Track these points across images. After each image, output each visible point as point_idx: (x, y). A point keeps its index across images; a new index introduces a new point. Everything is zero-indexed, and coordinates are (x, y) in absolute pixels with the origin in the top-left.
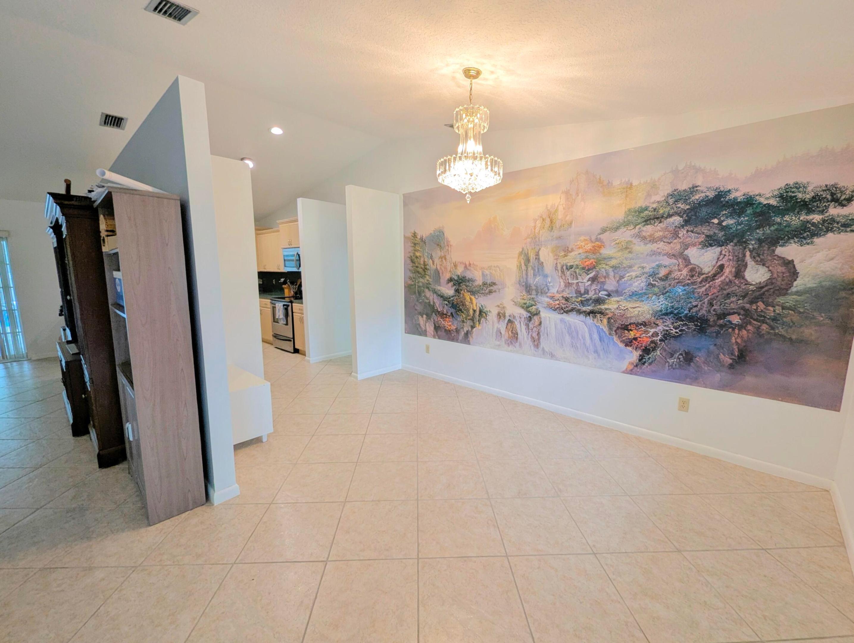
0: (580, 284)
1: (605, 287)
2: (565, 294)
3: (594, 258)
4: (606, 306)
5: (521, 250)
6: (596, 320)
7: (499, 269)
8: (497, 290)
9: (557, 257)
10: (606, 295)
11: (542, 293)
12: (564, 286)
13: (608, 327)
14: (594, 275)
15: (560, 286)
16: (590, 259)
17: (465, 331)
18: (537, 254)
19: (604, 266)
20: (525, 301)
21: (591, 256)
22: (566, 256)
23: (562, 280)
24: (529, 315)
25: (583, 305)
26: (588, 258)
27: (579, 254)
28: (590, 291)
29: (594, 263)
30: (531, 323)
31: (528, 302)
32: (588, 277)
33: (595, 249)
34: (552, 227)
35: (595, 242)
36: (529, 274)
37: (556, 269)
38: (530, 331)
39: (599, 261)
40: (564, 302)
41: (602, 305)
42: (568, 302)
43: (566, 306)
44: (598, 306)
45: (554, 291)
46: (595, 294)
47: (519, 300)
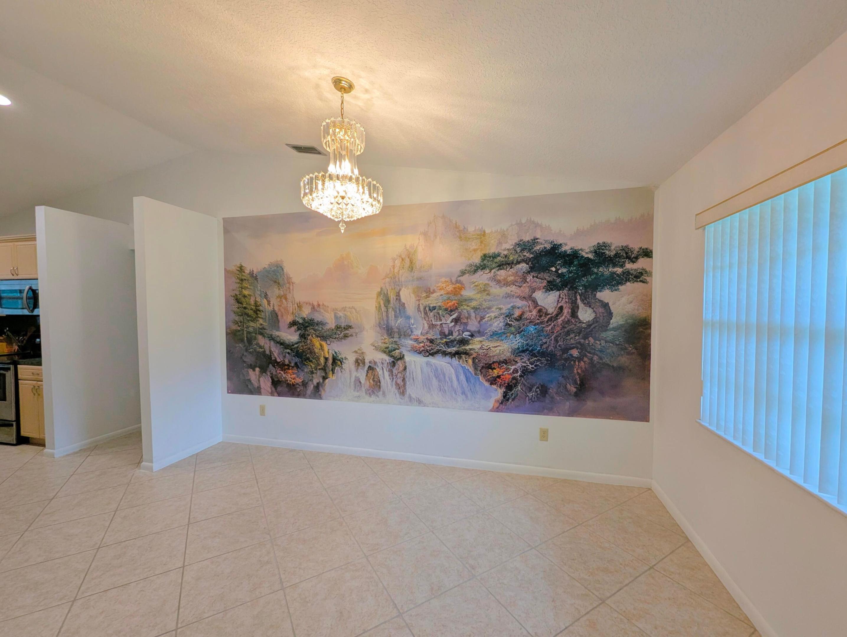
0: (444, 325)
1: (468, 328)
2: (430, 336)
3: (455, 300)
4: (470, 347)
5: (379, 290)
6: (461, 361)
7: (356, 310)
8: (354, 334)
9: (419, 298)
10: (469, 336)
11: (405, 335)
12: (427, 328)
13: (473, 367)
14: (457, 316)
15: (424, 327)
16: (452, 301)
18: (398, 295)
19: (465, 307)
20: (387, 345)
21: (453, 297)
22: (428, 297)
23: (425, 322)
24: (392, 360)
25: (448, 347)
26: (450, 300)
27: (441, 295)
28: (454, 332)
29: (456, 305)
30: (395, 368)
31: (390, 346)
32: (451, 318)
33: (456, 291)
34: (412, 267)
35: (456, 283)
36: (390, 315)
37: (419, 310)
38: (394, 377)
39: (460, 303)
40: (428, 344)
41: (466, 345)
42: (433, 344)
43: (431, 348)
44: (462, 346)
45: (417, 332)
46: (459, 334)
47: (380, 344)
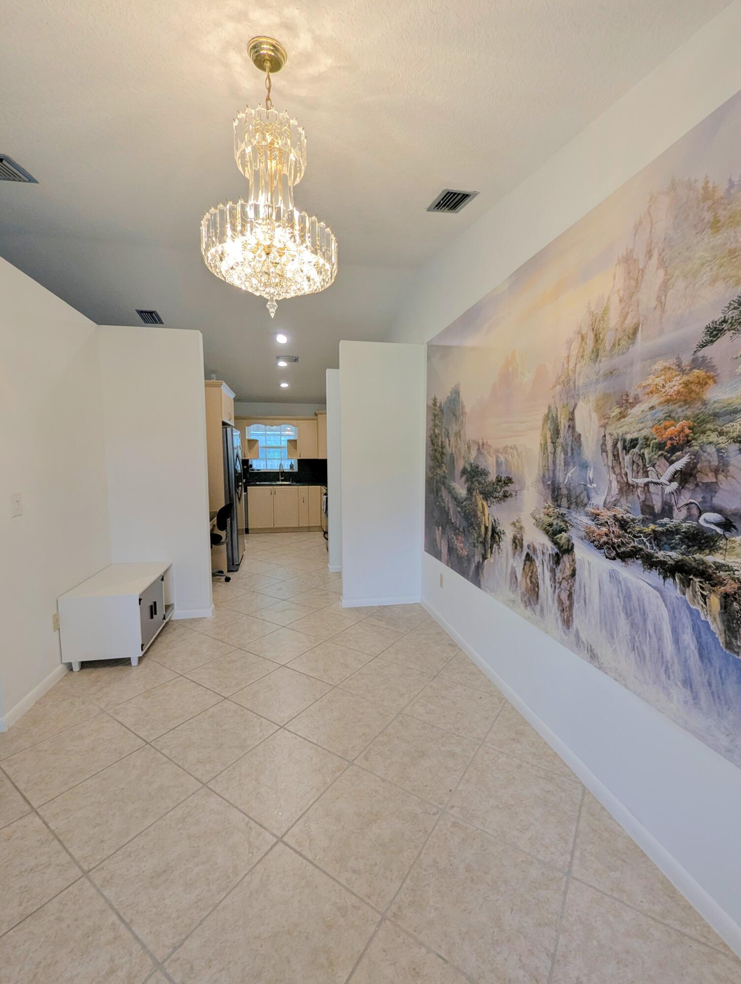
0: (652, 488)
1: (717, 501)
2: (620, 512)
3: (686, 418)
4: (716, 558)
5: (546, 411)
6: (689, 592)
7: (517, 451)
8: (514, 493)
9: (606, 421)
10: (718, 525)
11: (577, 504)
12: (617, 491)
13: (723, 622)
14: (687, 464)
15: (610, 489)
16: (676, 420)
17: (476, 562)
18: (572, 419)
19: (713, 437)
20: (550, 520)
21: (679, 410)
22: (622, 416)
23: (614, 476)
24: (556, 550)
25: (658, 545)
26: (673, 418)
27: (652, 408)
28: (675, 508)
29: (687, 431)
30: (559, 568)
31: (555, 522)
32: (672, 469)
33: (691, 391)
34: (598, 350)
35: (691, 370)
36: (558, 462)
37: (604, 451)
38: (558, 585)
39: (698, 426)
40: (616, 529)
41: (707, 551)
42: (626, 532)
43: (622, 543)
44: (694, 553)
45: (598, 500)
46: (689, 517)
47: (542, 515)
